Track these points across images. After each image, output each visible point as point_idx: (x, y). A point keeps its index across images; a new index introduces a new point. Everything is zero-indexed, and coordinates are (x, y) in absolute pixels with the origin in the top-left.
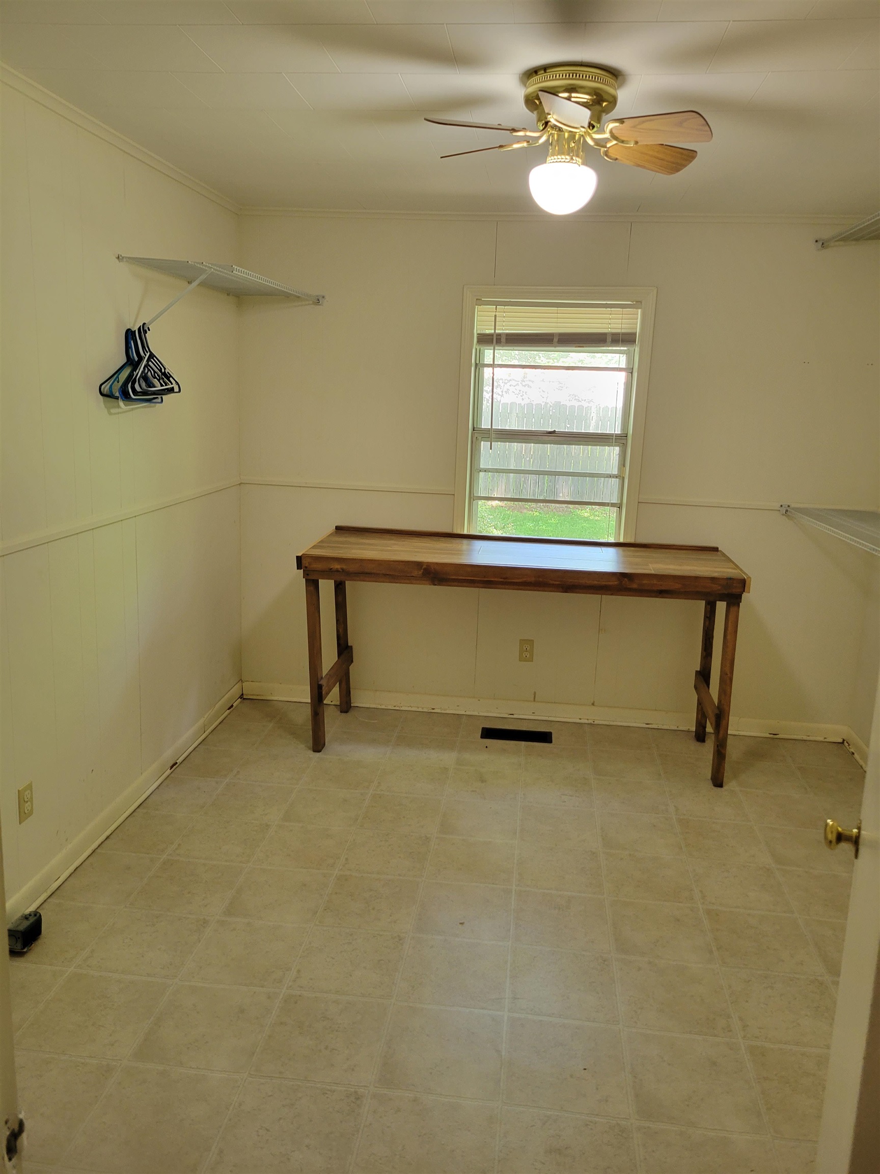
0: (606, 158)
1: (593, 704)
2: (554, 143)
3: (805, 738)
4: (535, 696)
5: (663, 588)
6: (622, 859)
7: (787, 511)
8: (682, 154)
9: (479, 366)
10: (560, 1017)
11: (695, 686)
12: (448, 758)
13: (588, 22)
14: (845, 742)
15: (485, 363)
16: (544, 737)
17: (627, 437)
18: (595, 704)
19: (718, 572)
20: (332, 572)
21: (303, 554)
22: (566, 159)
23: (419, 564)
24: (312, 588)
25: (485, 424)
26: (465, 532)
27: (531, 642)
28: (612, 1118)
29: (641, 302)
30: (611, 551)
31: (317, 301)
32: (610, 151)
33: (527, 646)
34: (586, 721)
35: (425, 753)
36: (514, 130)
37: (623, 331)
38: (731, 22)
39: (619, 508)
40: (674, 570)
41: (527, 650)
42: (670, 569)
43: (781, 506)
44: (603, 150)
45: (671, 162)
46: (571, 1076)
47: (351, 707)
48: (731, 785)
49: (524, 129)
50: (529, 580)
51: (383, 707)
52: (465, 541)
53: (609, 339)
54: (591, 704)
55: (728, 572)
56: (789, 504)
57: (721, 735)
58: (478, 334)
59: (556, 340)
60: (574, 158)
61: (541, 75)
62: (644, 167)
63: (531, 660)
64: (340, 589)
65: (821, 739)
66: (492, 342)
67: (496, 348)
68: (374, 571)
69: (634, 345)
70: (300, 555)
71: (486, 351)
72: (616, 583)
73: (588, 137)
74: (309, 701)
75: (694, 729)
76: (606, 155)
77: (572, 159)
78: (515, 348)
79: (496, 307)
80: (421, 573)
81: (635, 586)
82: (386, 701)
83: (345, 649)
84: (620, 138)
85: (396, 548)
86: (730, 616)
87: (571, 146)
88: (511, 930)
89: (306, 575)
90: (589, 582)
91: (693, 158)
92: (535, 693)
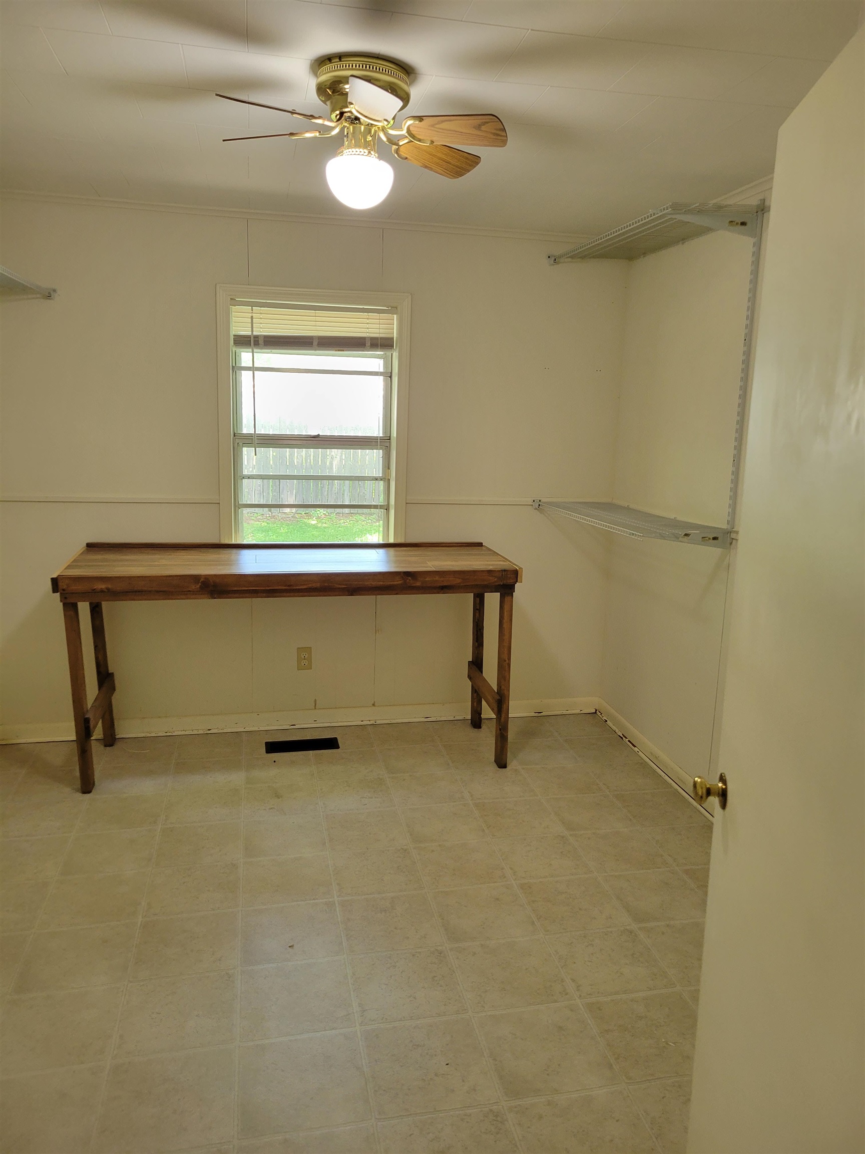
0: (396, 155)
1: (374, 705)
2: (350, 136)
3: (565, 712)
4: (315, 704)
5: (445, 584)
6: (433, 851)
7: (539, 506)
8: (467, 158)
9: (237, 369)
10: (412, 1019)
11: (468, 676)
12: (237, 778)
13: (395, 12)
14: (597, 711)
15: (242, 365)
16: (331, 744)
17: (390, 439)
18: (376, 705)
19: (492, 565)
20: (95, 592)
21: (59, 575)
22: (364, 152)
23: (196, 578)
24: (72, 613)
25: (247, 428)
26: (233, 542)
27: (308, 650)
28: (483, 1106)
29: (396, 308)
30: (381, 551)
31: (48, 295)
32: (401, 149)
33: (304, 654)
34: (369, 723)
35: (211, 777)
36: (313, 117)
37: (381, 335)
38: (530, 30)
39: (386, 509)
40: (453, 566)
41: (305, 659)
42: (448, 565)
43: (534, 501)
44: (394, 147)
45: (456, 167)
46: (436, 1075)
47: (115, 739)
48: (512, 764)
49: (320, 117)
50: (314, 585)
51: (153, 735)
52: (234, 551)
53: (368, 344)
54: (371, 705)
55: (500, 565)
56: (540, 499)
57: (502, 719)
58: (234, 336)
59: (315, 343)
60: (372, 152)
61: (336, 64)
62: (431, 169)
63: (310, 667)
64: (96, 611)
65: (578, 711)
66: (250, 345)
67: (255, 350)
68: (145, 589)
69: (393, 350)
70: (55, 576)
71: (242, 353)
72: (400, 582)
73: (381, 132)
74: (74, 738)
75: (469, 717)
76: (397, 153)
77: (369, 152)
78: (273, 351)
79: (252, 308)
80: (199, 586)
81: (418, 584)
82: (157, 728)
83: (105, 678)
84: (417, 136)
85: (164, 562)
86: (505, 607)
87: (368, 140)
88: (344, 943)
89: (64, 598)
90: (374, 584)
91: (477, 163)
92: (315, 700)
